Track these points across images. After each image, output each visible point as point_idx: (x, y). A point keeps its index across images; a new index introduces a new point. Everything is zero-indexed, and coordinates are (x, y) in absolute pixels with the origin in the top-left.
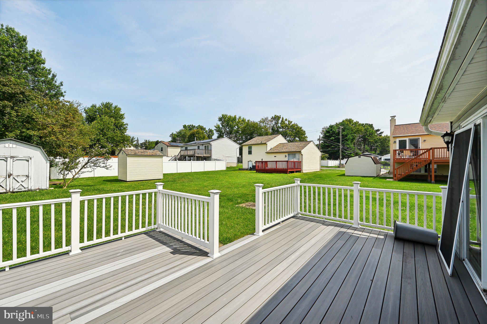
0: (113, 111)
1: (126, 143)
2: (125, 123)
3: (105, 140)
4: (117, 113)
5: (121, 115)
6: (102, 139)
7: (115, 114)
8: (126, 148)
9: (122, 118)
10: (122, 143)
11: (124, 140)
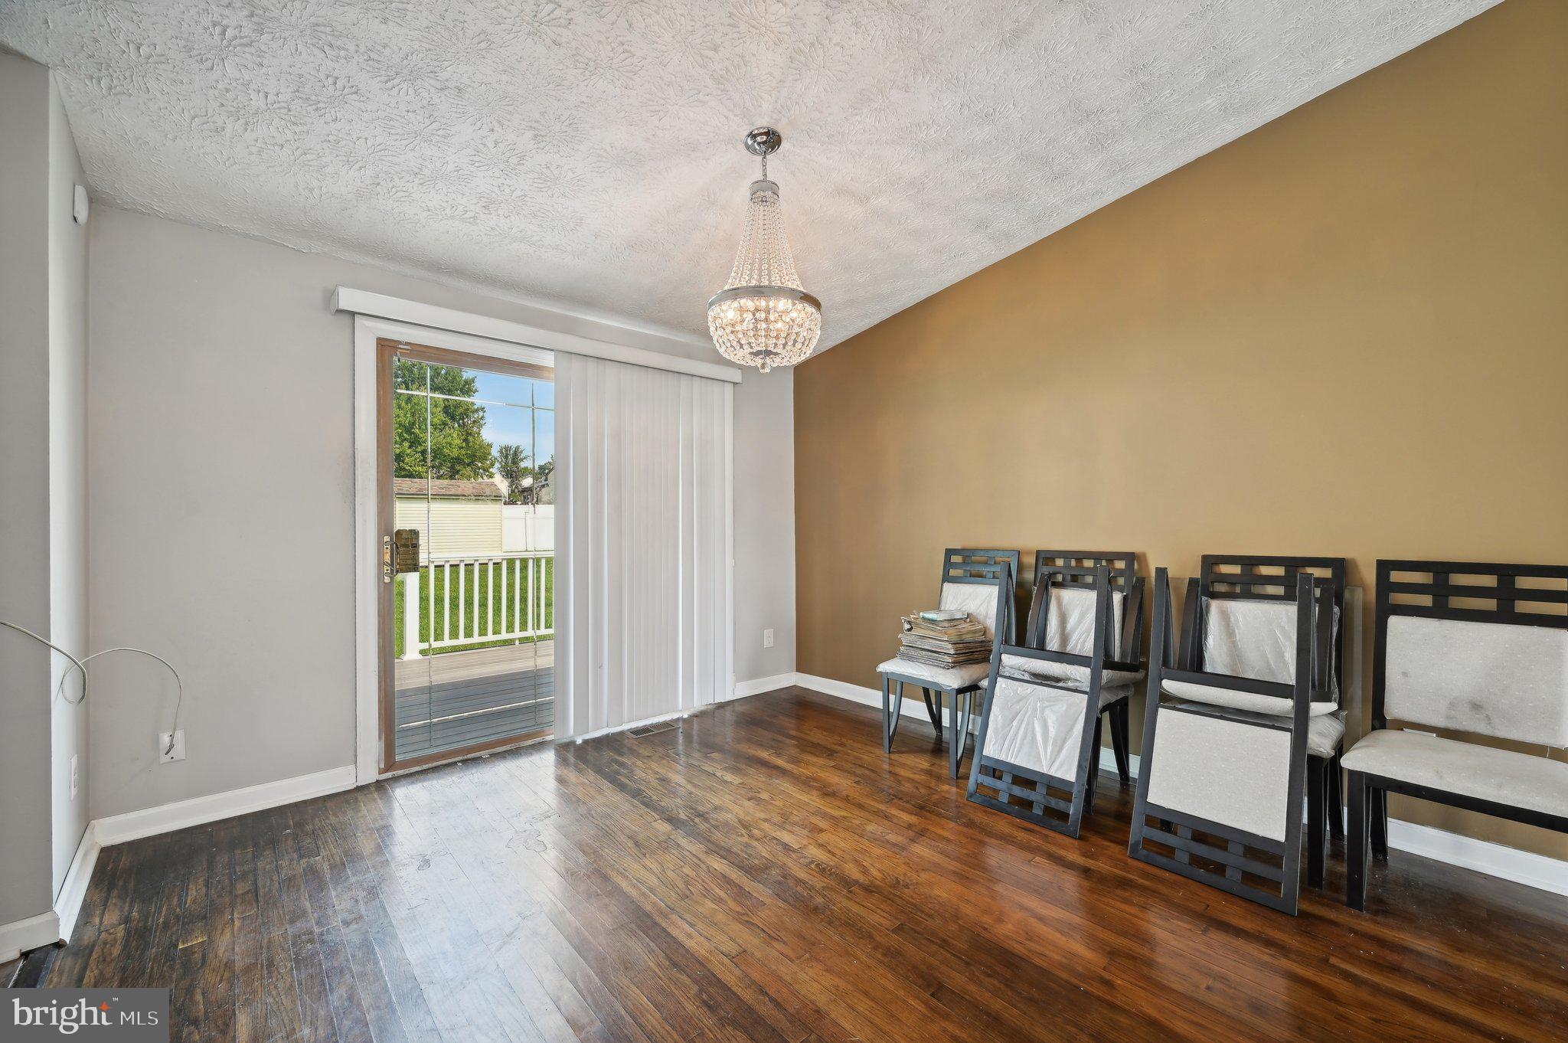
0: (443, 372)
1: (480, 464)
2: (476, 407)
3: (417, 456)
4: (454, 378)
5: (467, 382)
6: (408, 455)
7: (446, 379)
8: (480, 480)
9: (468, 392)
10: (468, 465)
11: (473, 457)
